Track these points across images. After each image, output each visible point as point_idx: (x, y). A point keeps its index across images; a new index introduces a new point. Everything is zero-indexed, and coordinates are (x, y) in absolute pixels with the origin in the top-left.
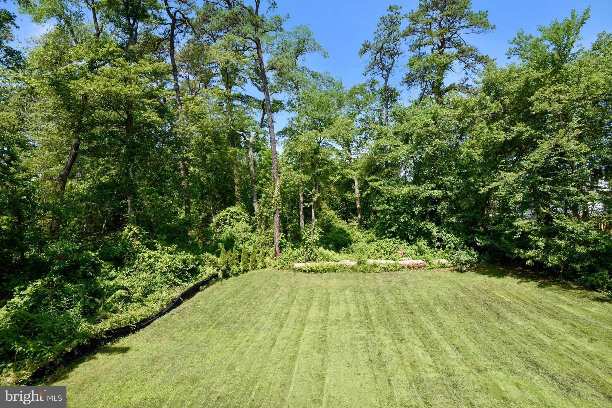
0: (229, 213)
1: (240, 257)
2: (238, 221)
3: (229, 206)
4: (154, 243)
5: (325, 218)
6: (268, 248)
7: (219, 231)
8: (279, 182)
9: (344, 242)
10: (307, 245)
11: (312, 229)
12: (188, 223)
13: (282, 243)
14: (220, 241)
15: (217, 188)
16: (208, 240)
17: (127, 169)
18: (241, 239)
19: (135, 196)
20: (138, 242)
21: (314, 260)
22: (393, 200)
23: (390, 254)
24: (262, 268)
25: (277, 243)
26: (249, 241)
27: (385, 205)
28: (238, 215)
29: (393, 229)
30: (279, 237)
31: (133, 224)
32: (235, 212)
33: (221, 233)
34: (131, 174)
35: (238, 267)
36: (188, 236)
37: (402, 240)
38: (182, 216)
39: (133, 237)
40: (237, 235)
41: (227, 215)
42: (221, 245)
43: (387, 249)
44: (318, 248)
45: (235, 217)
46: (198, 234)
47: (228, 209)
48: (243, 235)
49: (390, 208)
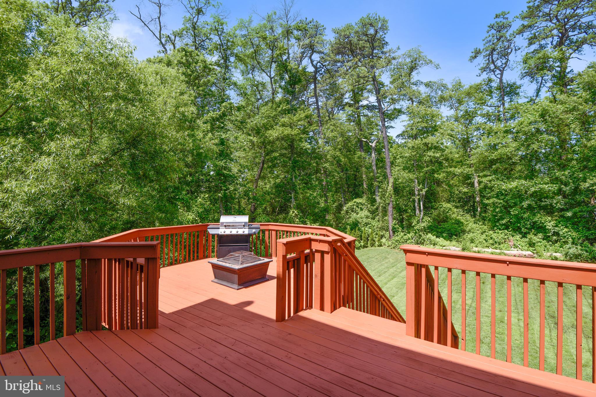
0: (355, 204)
1: (361, 236)
2: (361, 209)
3: (356, 198)
4: (306, 221)
5: (442, 209)
6: (384, 232)
7: (348, 217)
8: (391, 180)
9: (456, 231)
10: (415, 230)
11: (421, 218)
12: (326, 210)
13: (395, 228)
14: (348, 224)
15: (347, 184)
16: (340, 223)
17: (292, 176)
18: (363, 223)
19: (296, 192)
20: (297, 220)
21: (423, 244)
22: (502, 194)
23: (499, 244)
24: (379, 246)
25: (391, 228)
26: (369, 226)
27: (495, 199)
28: (362, 205)
29: (504, 222)
30: (392, 223)
31: (295, 208)
32: (360, 203)
33: (348, 218)
34: (294, 179)
35: (359, 243)
36: (326, 220)
37: (515, 232)
38: (323, 205)
39: (295, 217)
40: (360, 220)
41: (354, 205)
42: (348, 227)
43: (496, 240)
44: (427, 234)
45: (360, 207)
46: (333, 219)
47: (355, 200)
48: (365, 220)
49: (499, 201)
